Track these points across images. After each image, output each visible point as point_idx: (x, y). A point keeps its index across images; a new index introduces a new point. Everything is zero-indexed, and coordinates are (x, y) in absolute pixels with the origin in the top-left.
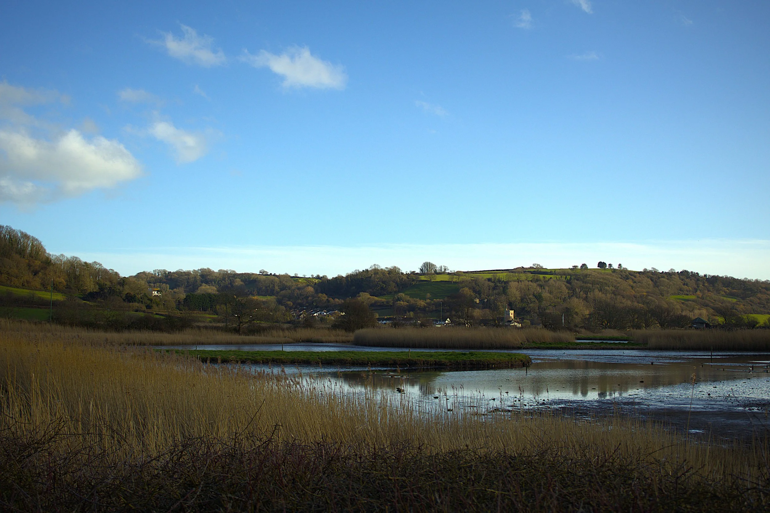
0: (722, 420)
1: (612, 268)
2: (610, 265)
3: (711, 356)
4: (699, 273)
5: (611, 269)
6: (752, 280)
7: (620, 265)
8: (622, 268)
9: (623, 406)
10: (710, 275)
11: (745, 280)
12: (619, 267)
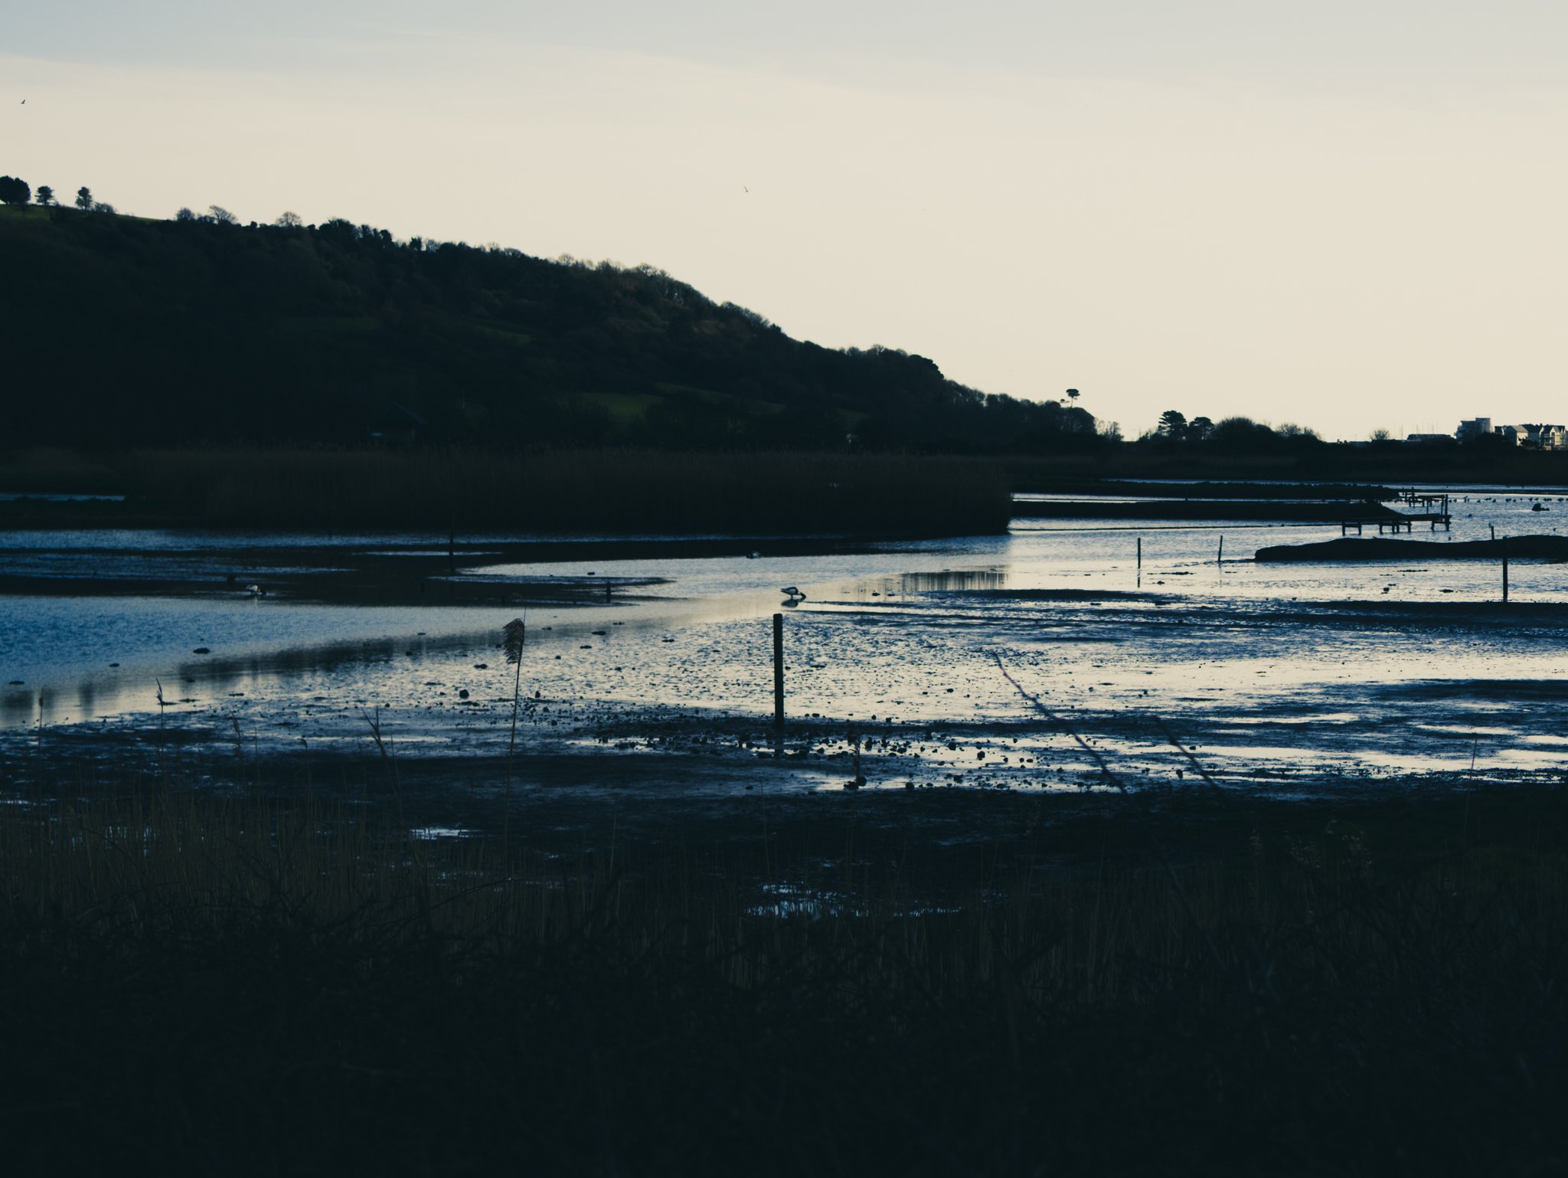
0: (528, 787)
1: (51, 202)
2: (45, 192)
3: (451, 547)
4: (391, 230)
5: (47, 207)
6: (590, 263)
7: (84, 192)
8: (93, 206)
9: (142, 746)
10: (432, 242)
11: (563, 262)
12: (79, 202)
